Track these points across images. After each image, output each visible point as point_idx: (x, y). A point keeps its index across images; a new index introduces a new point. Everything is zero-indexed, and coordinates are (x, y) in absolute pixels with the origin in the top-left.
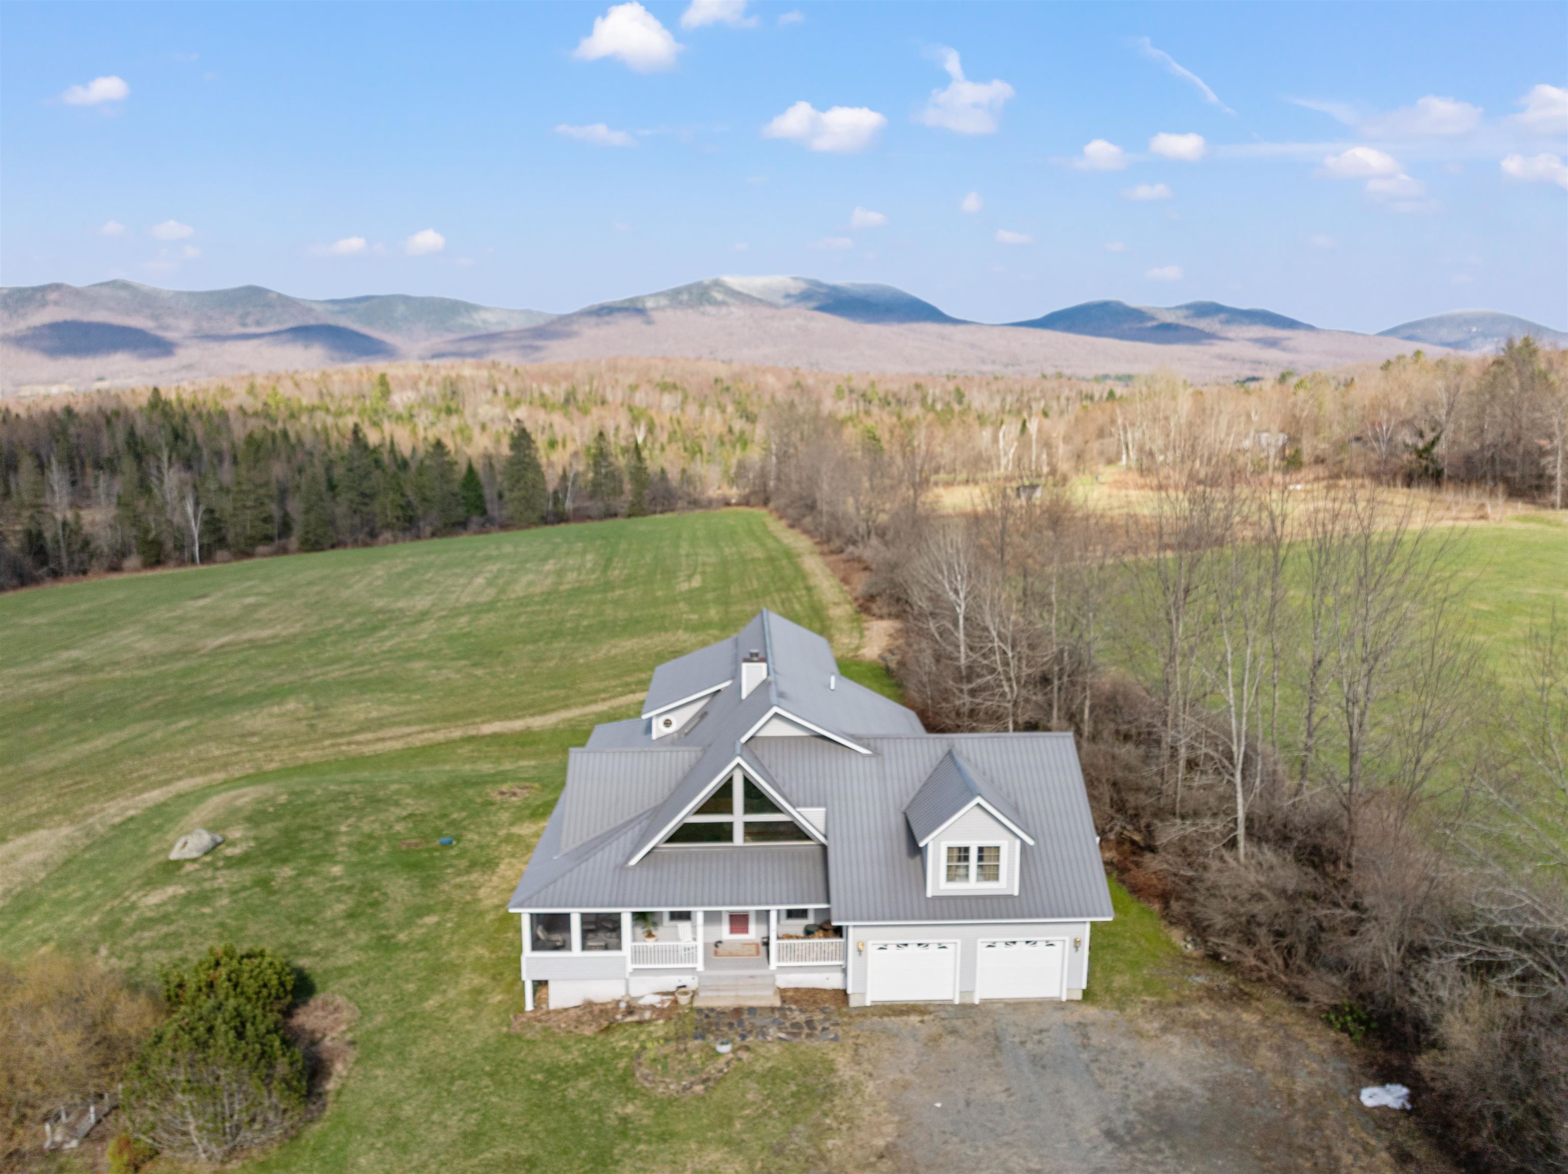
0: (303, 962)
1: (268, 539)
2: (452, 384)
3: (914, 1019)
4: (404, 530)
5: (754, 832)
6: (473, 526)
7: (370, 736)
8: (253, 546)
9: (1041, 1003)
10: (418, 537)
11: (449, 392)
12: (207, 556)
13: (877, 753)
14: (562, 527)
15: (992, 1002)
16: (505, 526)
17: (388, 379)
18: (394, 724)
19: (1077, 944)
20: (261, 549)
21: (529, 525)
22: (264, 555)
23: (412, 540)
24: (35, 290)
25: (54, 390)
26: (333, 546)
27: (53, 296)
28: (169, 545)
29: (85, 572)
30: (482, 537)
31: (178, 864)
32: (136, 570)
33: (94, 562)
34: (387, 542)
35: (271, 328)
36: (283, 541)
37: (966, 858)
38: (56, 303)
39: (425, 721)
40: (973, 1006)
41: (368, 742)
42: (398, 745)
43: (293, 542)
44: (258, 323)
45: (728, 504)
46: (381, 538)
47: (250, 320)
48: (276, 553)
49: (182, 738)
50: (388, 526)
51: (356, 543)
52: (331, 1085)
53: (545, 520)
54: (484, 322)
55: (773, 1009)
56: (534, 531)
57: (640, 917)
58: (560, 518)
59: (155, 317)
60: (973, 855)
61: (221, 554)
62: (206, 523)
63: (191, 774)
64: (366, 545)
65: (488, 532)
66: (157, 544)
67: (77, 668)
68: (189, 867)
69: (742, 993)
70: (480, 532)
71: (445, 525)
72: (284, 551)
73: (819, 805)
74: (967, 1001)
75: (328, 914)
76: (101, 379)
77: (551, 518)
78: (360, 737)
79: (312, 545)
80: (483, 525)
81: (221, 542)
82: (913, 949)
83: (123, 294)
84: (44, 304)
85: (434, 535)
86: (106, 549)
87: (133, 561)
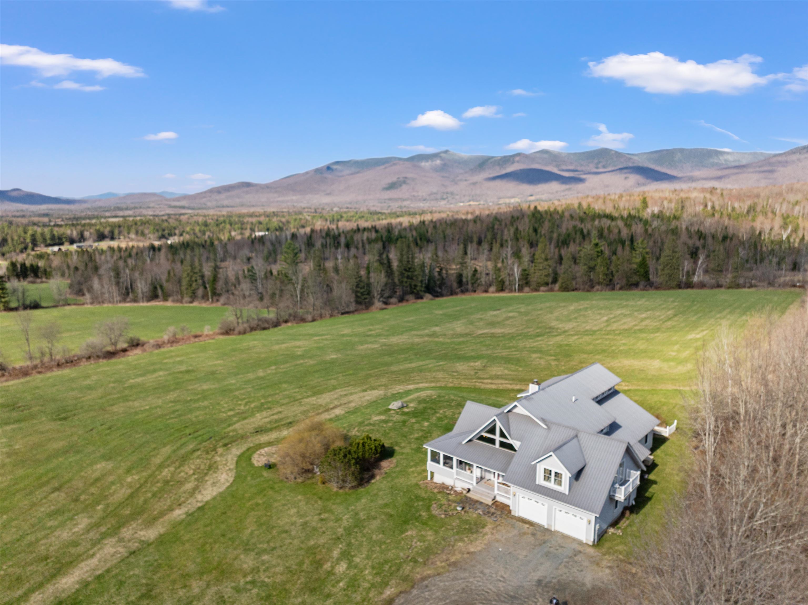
0: (396, 448)
1: (547, 284)
2: (682, 202)
3: (527, 526)
4: (607, 285)
5: (502, 444)
6: (641, 286)
7: (489, 381)
8: (539, 287)
9: (574, 540)
10: (613, 289)
11: (680, 206)
12: (521, 289)
13: (549, 428)
14: (689, 291)
15: (558, 532)
16: (657, 288)
17: (648, 200)
18: (502, 379)
19: (589, 522)
20: (542, 288)
21: (670, 288)
22: (543, 291)
23: (609, 290)
24: (511, 156)
25: (512, 201)
26: (573, 290)
27: (517, 159)
28: (507, 283)
29: (475, 291)
30: (645, 292)
31: (390, 410)
32: (493, 292)
33: (479, 288)
34: (598, 290)
35: (610, 169)
36: (553, 285)
37: (550, 474)
38: (518, 162)
39: (513, 380)
40: (551, 531)
41: (487, 384)
42: (494, 387)
43: (557, 286)
44: (604, 167)
45: (794, 286)
46: (595, 288)
47: (600, 165)
48: (548, 291)
49: (436, 368)
50: (599, 283)
51: (583, 290)
52: (373, 481)
53: (679, 286)
54: (726, 160)
55: (487, 505)
56: (672, 292)
57: (461, 462)
58: (689, 285)
59: (557, 166)
60: (553, 474)
61: (526, 289)
62: (522, 275)
63: (426, 382)
64: (588, 291)
65: (647, 290)
66: (502, 282)
67: (434, 335)
68: (392, 412)
69: (483, 497)
70: (644, 290)
71: (627, 284)
72: (552, 290)
73: (520, 441)
74: (550, 528)
75: (412, 436)
76: (531, 195)
77: (683, 286)
78: (486, 381)
79: (565, 289)
80: (646, 286)
81: (527, 284)
82: (532, 502)
83: (545, 156)
84: (513, 163)
85: (621, 289)
86: (484, 283)
87: (492, 289)
